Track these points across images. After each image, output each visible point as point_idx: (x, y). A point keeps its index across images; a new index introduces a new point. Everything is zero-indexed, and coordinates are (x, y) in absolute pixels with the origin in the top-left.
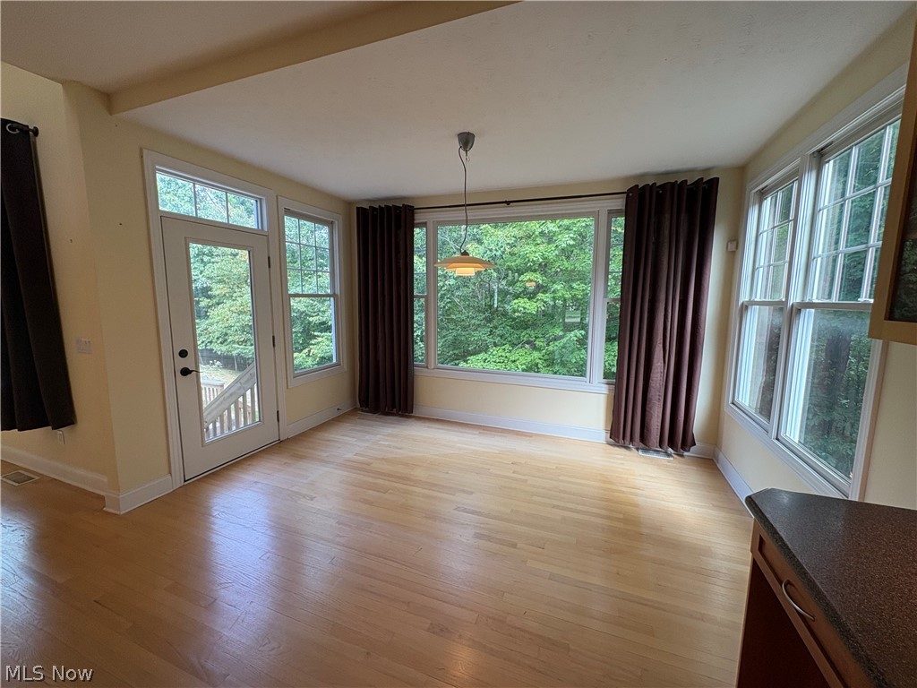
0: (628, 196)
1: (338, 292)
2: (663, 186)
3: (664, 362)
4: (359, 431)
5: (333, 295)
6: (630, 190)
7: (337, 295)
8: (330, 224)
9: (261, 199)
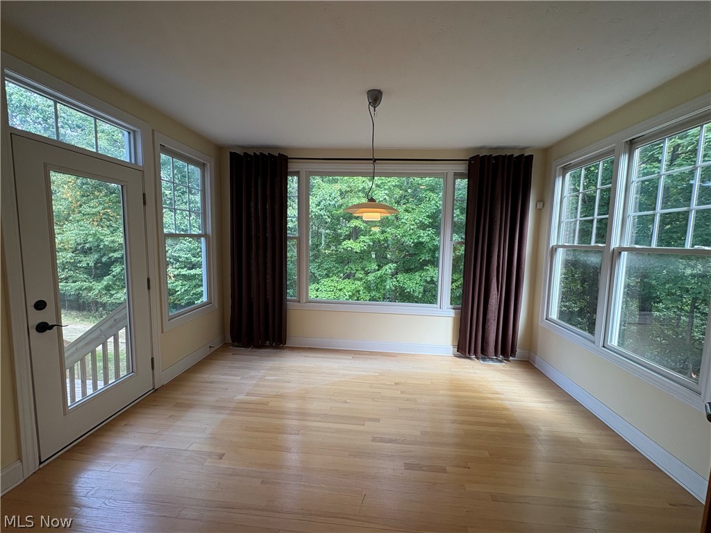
0: (470, 162)
1: (209, 231)
2: (497, 158)
3: (498, 291)
4: (240, 368)
5: (205, 235)
6: (472, 159)
7: (209, 235)
8: (202, 166)
9: (134, 131)
